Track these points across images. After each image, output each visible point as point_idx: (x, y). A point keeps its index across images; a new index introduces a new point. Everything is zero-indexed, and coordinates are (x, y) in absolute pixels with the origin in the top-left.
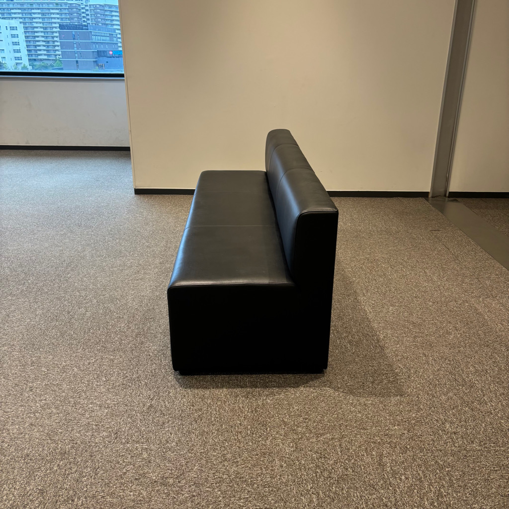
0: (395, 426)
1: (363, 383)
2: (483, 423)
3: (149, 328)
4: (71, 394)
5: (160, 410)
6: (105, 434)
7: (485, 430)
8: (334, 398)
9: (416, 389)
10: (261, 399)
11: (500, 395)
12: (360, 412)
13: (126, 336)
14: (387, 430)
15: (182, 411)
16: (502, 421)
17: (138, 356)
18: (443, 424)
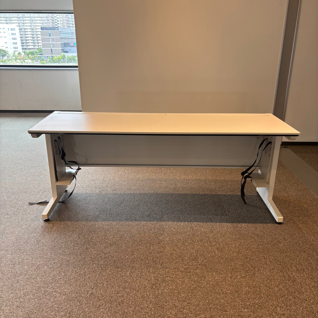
0: (245, 309)
1: (225, 278)
2: (301, 307)
3: (91, 238)
4: (42, 285)
5: (98, 296)
6: (63, 313)
7: (303, 313)
8: (206, 289)
9: (259, 282)
10: (160, 289)
11: (312, 287)
12: (223, 299)
13: (78, 244)
14: (240, 312)
15: (111, 297)
16: (313, 306)
17: (85, 258)
18: (275, 308)
